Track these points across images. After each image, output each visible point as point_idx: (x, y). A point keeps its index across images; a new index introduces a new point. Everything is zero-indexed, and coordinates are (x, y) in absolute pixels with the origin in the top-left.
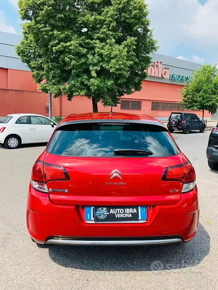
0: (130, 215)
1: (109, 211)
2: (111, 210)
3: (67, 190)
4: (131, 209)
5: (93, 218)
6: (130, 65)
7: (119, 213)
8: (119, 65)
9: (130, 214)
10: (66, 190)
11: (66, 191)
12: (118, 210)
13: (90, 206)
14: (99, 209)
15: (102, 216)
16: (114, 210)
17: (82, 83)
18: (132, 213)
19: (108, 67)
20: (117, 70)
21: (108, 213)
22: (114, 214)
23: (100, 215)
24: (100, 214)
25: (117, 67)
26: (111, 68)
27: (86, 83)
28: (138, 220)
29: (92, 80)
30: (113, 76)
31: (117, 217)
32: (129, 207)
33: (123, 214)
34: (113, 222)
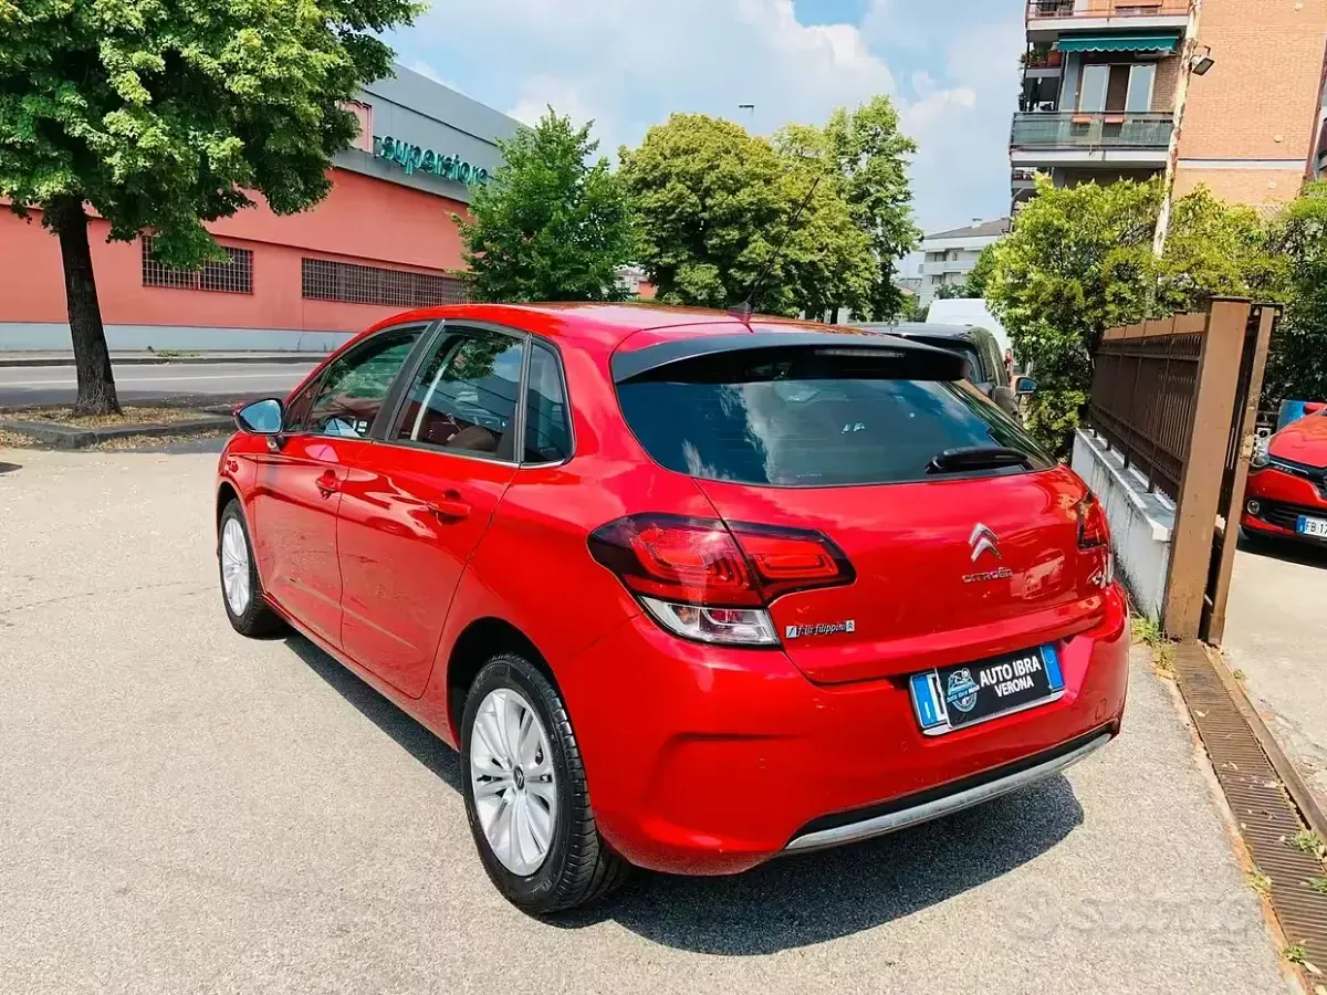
0: (1030, 683)
1: (978, 681)
2: (982, 673)
3: (853, 622)
4: (1025, 660)
5: (942, 712)
6: (327, 70)
7: (1001, 679)
8: (281, 61)
9: (1028, 677)
10: (848, 622)
11: (850, 626)
12: (998, 668)
13: (921, 673)
14: (952, 676)
15: (964, 700)
16: (988, 671)
17: (50, 129)
18: (1030, 674)
19: (210, 64)
20: (267, 85)
21: (978, 688)
22: (992, 686)
23: (960, 699)
24: (957, 694)
25: (272, 71)
26: (231, 69)
27: (77, 133)
28: (1049, 693)
29: (118, 120)
30: (228, 113)
31: (1000, 695)
32: (1020, 655)
33: (1011, 680)
34: (994, 716)
